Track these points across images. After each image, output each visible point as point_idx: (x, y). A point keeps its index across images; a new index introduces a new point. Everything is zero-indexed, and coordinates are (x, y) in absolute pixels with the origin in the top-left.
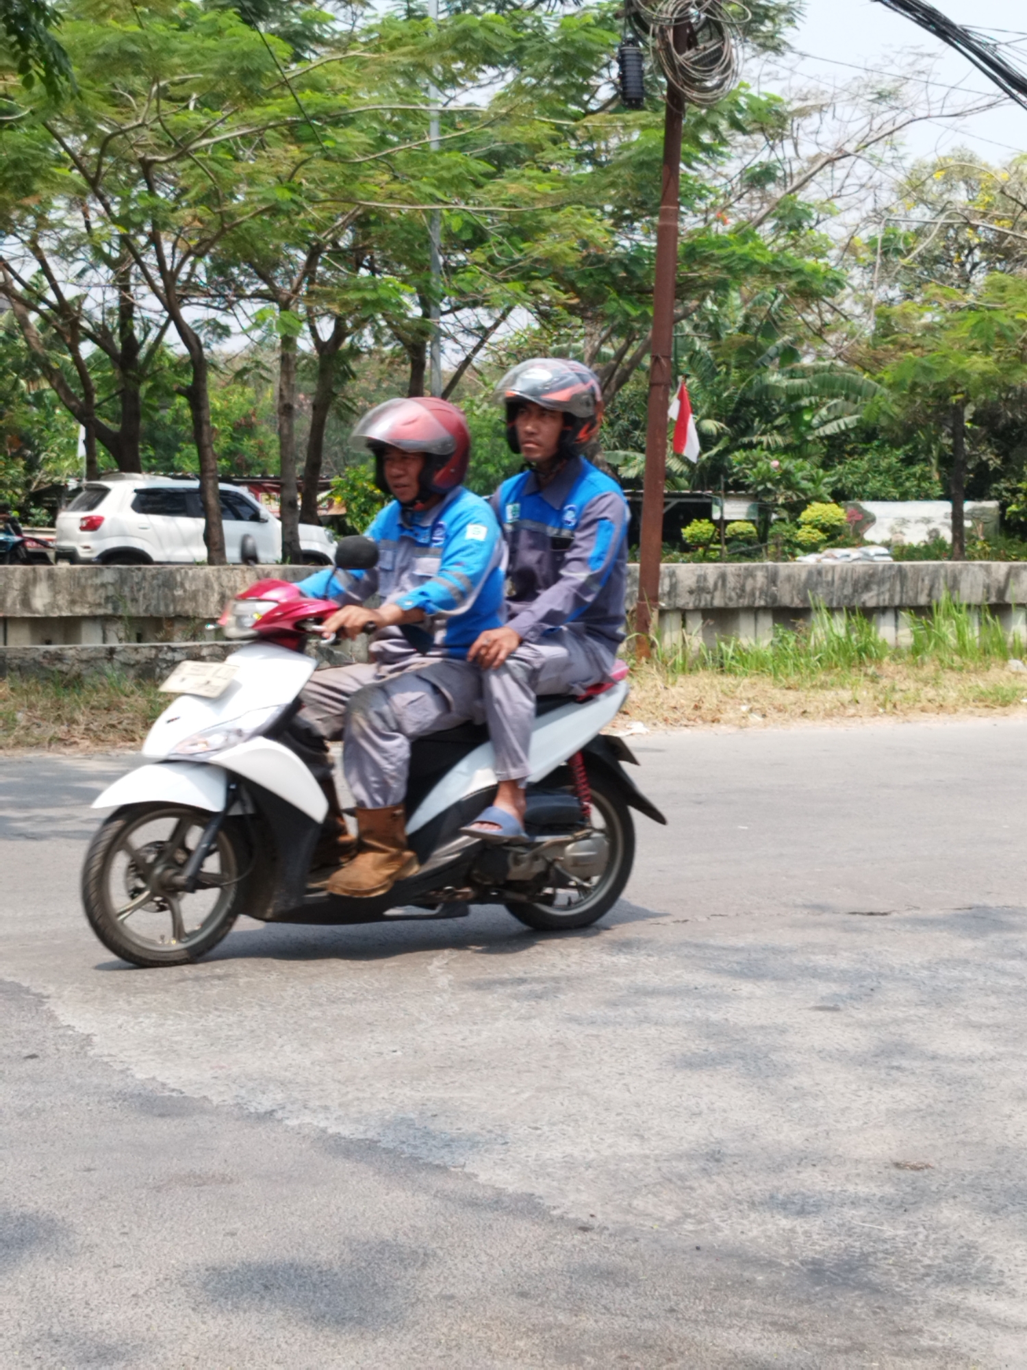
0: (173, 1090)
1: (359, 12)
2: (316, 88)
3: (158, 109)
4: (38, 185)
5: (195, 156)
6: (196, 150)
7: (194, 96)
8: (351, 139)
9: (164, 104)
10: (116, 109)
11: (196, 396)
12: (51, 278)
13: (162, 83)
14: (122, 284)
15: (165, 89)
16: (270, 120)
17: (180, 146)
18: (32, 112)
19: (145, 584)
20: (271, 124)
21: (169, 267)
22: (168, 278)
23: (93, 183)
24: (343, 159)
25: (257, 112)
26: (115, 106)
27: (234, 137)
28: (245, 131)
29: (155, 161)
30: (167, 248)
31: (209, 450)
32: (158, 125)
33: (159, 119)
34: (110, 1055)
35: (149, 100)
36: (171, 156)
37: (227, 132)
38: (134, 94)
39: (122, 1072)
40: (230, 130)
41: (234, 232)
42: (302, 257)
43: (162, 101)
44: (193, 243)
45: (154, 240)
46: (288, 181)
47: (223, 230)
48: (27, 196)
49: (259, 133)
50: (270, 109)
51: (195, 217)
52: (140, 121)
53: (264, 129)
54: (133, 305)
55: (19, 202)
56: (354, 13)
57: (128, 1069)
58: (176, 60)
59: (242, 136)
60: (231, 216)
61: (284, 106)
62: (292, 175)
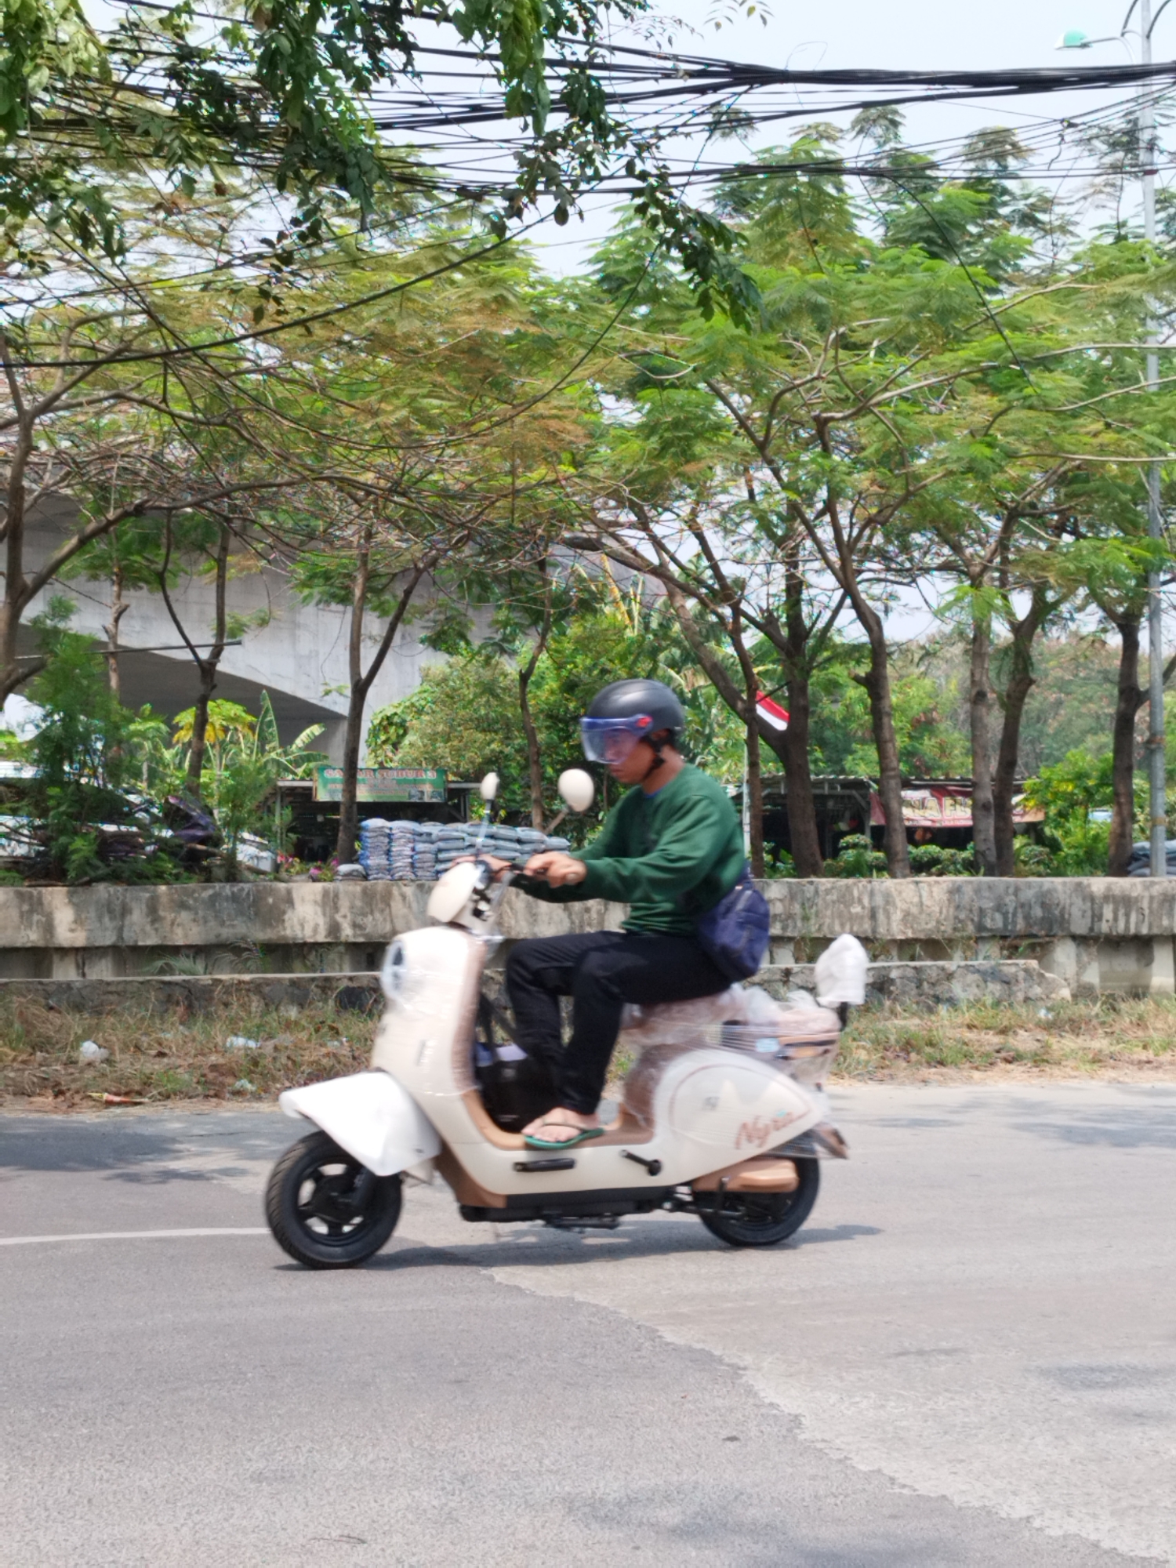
0: (904, 1486)
1: (1060, 243)
2: (1015, 328)
3: (836, 357)
4: (699, 448)
5: (876, 410)
6: (878, 404)
7: (875, 344)
8: (1057, 384)
9: (842, 354)
10: (788, 361)
11: (874, 684)
12: (710, 557)
13: (842, 330)
14: (792, 562)
15: (843, 335)
16: (963, 367)
17: (861, 402)
18: (695, 370)
19: (820, 901)
20: (965, 370)
21: (846, 538)
22: (845, 550)
23: (761, 446)
24: (1046, 407)
25: (947, 357)
26: (789, 357)
27: (920, 388)
28: (933, 380)
29: (832, 419)
30: (844, 520)
31: (890, 745)
32: (836, 378)
33: (836, 372)
34: (823, 1441)
35: (826, 350)
36: (848, 412)
37: (912, 383)
38: (809, 344)
39: (840, 1461)
40: (918, 380)
41: (922, 496)
42: (996, 525)
43: (841, 351)
44: (874, 511)
45: (829, 508)
46: (981, 434)
47: (909, 494)
48: (688, 462)
49: (949, 382)
50: (961, 353)
51: (873, 482)
52: (815, 374)
53: (956, 377)
54: (801, 583)
55: (681, 469)
56: (1054, 245)
57: (846, 1458)
58: (857, 304)
59: (930, 387)
60: (917, 477)
61: (979, 349)
62: (989, 427)
